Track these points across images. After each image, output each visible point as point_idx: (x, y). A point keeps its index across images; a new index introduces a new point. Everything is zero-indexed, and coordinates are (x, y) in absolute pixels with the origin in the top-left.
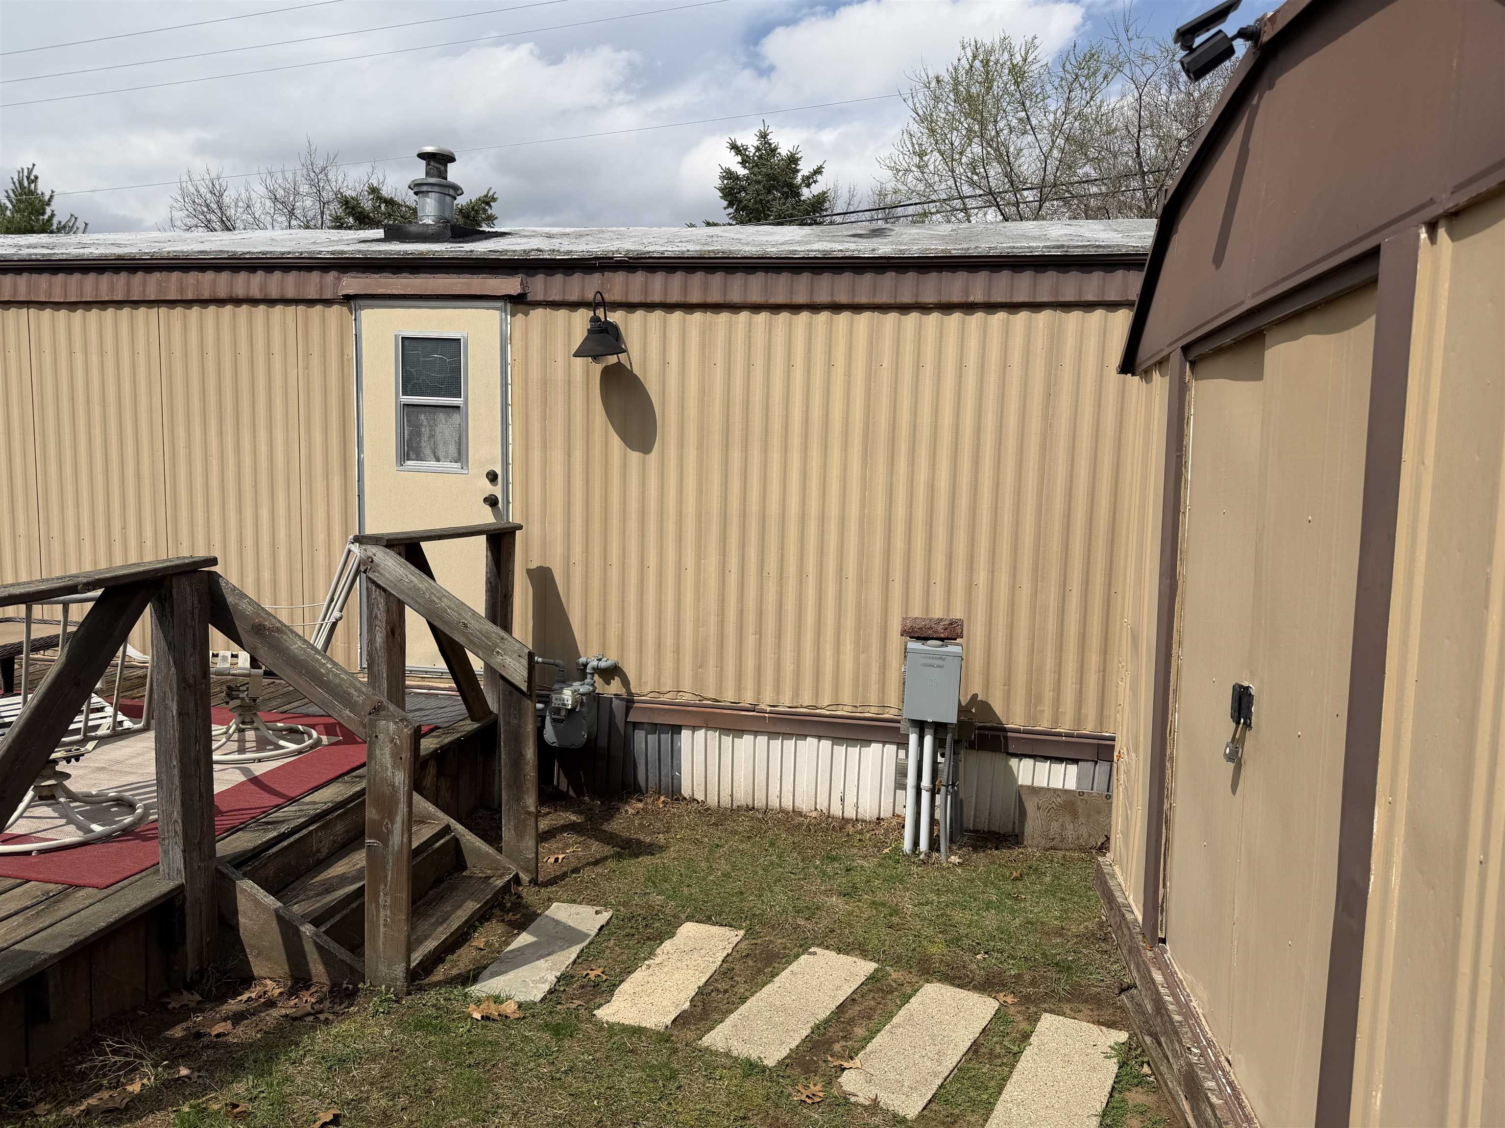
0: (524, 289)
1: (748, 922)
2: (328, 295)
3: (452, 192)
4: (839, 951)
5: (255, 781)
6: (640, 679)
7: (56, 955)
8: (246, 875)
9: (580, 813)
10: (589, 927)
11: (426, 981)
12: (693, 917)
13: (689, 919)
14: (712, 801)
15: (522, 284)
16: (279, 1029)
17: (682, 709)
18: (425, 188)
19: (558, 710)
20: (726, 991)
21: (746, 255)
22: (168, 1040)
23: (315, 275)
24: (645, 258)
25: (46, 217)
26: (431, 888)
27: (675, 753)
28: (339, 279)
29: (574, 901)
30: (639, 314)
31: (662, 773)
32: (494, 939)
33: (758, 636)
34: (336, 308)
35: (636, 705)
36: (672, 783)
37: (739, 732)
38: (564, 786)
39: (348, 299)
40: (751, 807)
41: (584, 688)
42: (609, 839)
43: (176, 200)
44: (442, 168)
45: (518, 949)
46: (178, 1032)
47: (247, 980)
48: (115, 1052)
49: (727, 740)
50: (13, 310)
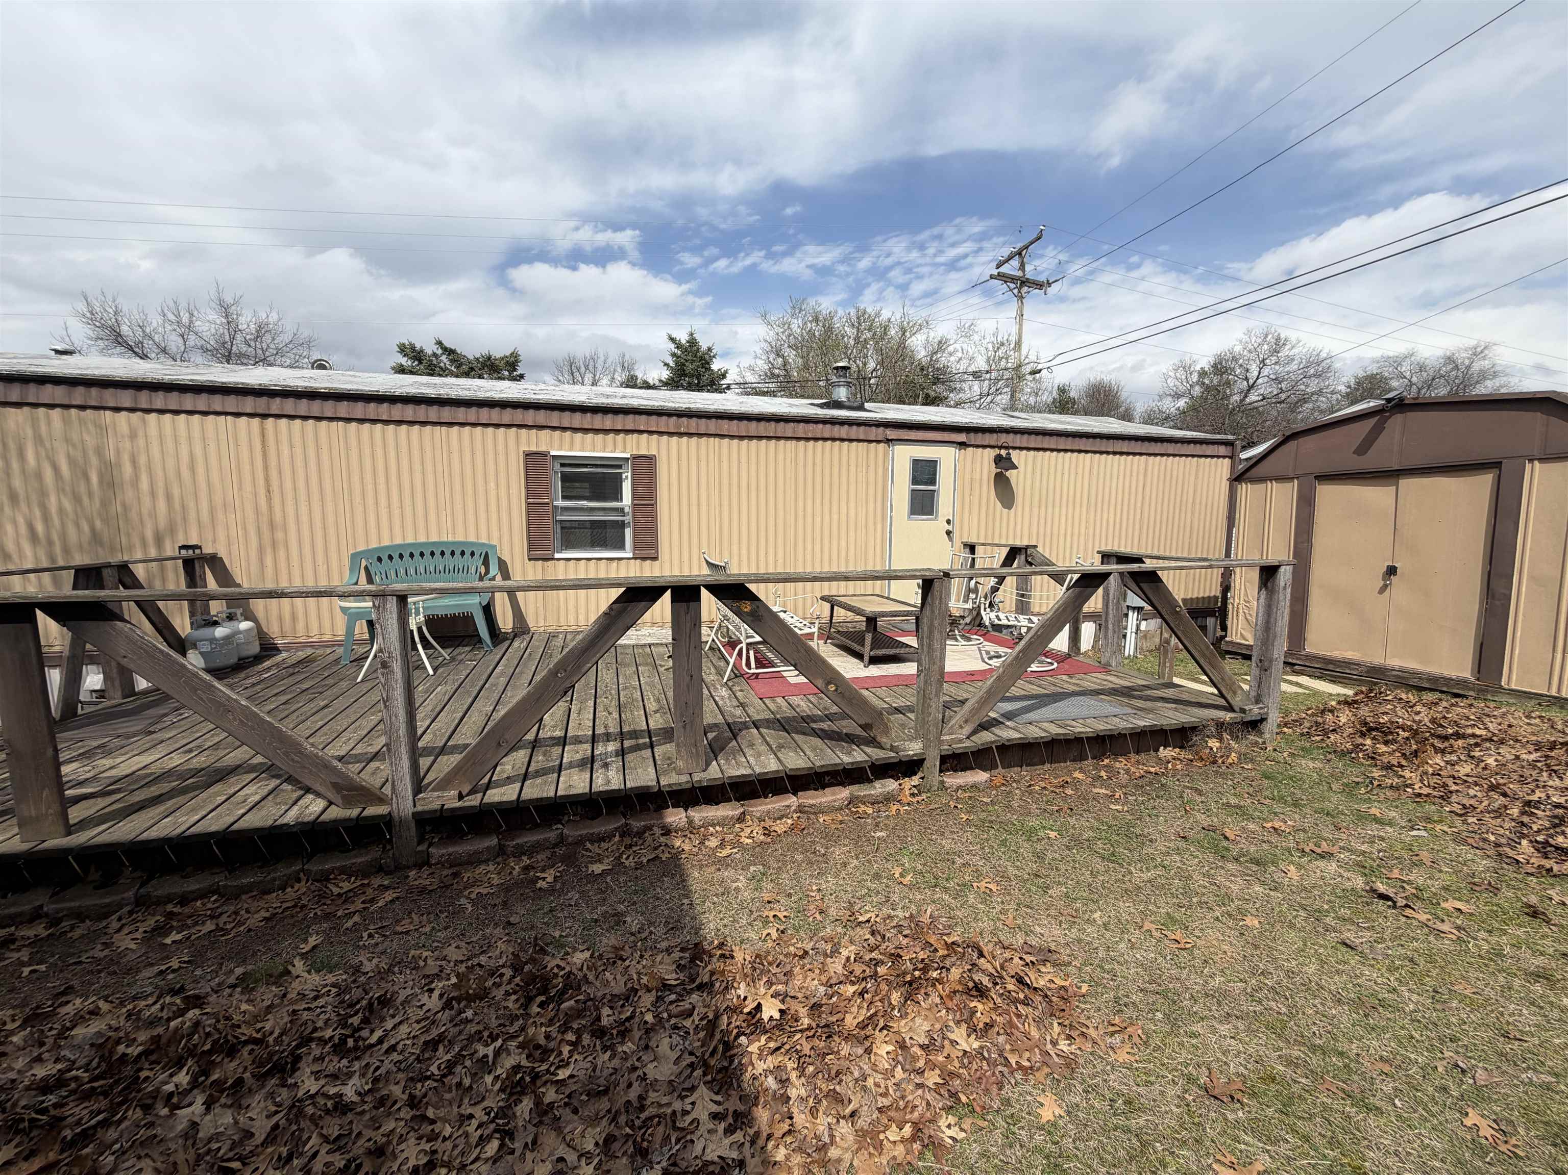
0: (965, 439)
2: (880, 438)
23: (873, 429)
28: (884, 431)
34: (882, 444)
39: (888, 441)
50: (704, 439)
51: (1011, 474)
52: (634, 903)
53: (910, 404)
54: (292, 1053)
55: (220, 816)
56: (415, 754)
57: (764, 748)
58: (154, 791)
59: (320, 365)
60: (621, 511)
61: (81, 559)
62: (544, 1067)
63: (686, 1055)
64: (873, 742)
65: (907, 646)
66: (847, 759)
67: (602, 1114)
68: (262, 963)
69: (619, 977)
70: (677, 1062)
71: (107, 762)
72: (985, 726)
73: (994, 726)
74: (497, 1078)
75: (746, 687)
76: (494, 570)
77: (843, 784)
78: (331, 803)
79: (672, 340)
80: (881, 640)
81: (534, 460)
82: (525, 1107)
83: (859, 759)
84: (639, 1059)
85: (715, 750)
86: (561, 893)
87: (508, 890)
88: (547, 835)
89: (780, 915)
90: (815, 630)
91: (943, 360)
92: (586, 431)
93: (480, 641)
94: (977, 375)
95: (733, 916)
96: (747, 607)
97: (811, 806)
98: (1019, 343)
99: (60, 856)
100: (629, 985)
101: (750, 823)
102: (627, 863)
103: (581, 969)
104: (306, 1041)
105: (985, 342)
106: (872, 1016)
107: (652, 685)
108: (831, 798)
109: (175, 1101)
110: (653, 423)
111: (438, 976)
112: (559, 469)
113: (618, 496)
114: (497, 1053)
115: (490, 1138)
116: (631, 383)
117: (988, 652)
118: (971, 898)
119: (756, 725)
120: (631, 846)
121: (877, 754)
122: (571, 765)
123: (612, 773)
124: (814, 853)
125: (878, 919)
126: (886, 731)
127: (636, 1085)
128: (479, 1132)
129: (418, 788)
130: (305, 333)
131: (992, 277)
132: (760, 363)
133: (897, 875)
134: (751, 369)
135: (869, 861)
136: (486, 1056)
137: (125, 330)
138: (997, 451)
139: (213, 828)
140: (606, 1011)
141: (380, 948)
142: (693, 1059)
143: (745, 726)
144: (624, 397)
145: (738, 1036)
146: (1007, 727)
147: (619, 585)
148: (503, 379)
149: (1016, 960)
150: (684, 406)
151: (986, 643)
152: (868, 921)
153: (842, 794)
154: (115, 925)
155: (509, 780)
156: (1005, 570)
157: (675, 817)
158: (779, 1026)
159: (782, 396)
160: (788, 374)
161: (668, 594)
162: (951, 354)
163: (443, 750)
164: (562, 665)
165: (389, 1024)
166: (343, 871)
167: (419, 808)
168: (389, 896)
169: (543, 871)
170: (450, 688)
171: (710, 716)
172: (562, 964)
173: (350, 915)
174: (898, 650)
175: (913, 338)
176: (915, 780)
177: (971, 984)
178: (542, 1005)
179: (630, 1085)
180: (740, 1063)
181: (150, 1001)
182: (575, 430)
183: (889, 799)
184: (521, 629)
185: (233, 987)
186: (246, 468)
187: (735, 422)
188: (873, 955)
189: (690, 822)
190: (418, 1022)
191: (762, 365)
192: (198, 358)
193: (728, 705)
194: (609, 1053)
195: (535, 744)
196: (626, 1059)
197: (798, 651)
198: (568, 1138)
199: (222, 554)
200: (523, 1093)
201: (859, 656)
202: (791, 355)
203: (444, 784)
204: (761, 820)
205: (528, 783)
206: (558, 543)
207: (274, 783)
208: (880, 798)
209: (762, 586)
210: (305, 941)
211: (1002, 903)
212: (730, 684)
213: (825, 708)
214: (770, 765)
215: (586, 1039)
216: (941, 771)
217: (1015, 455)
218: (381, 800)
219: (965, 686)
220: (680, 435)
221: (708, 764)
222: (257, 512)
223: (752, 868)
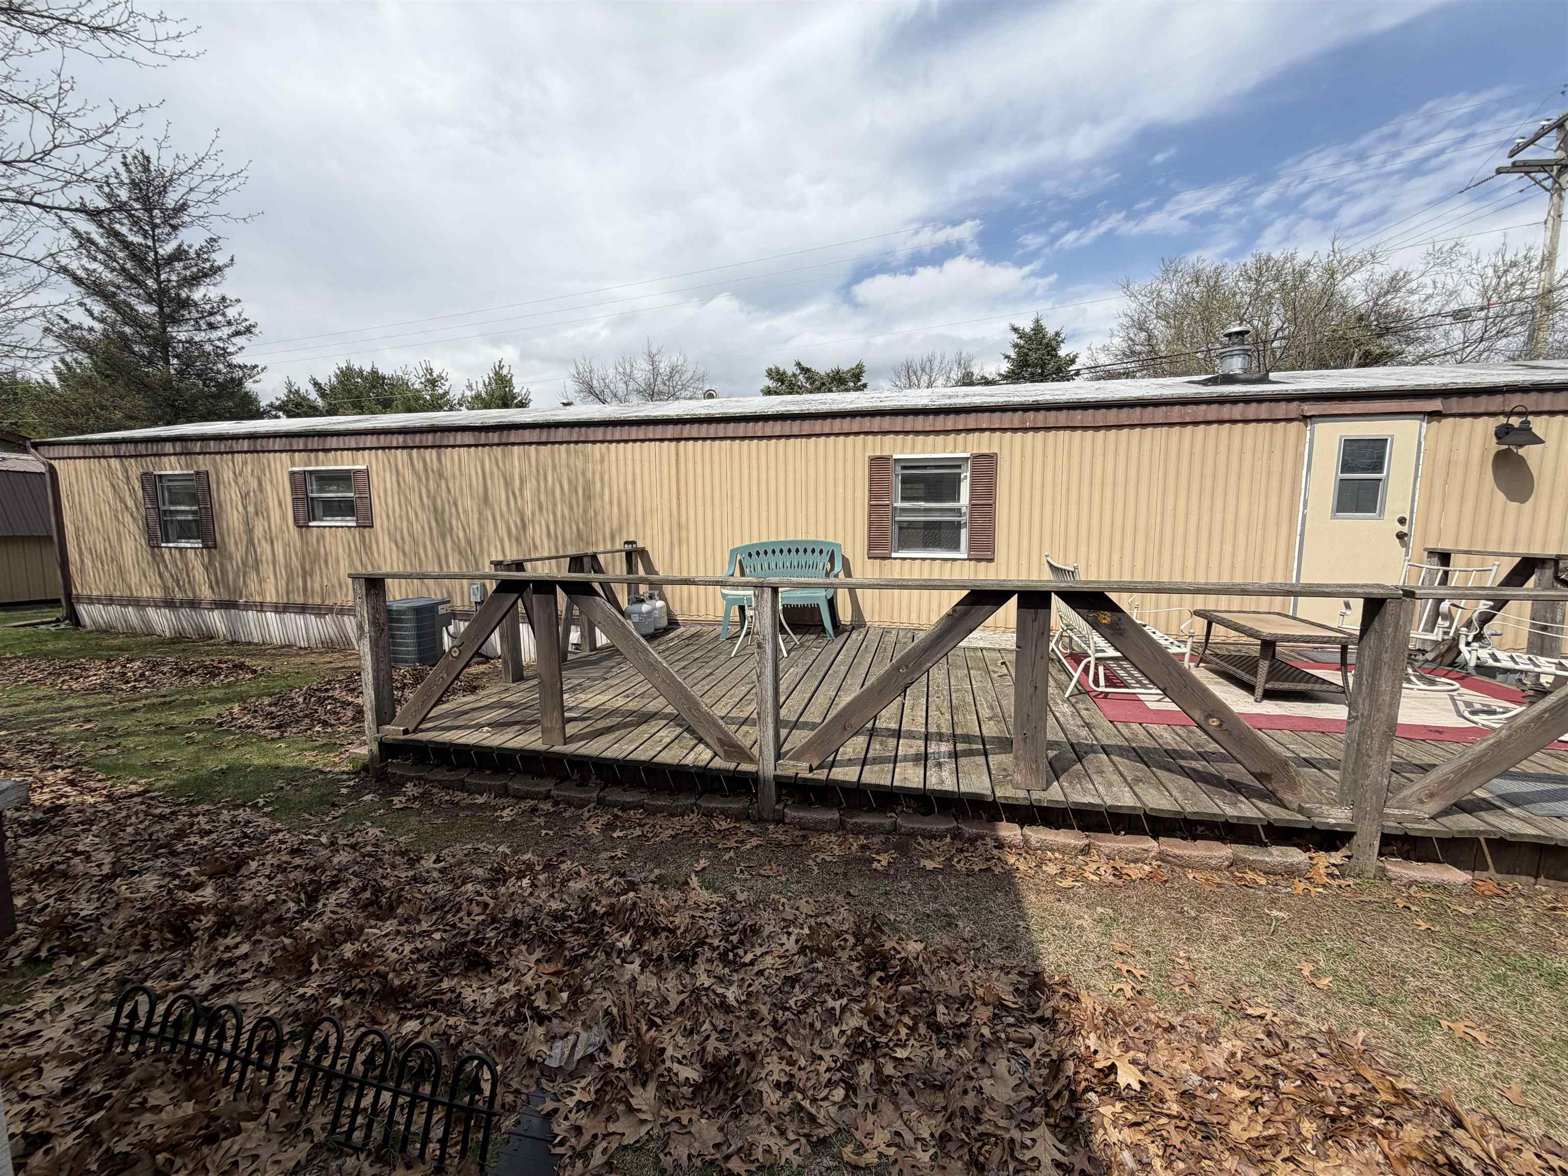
0: (1440, 407)
2: (1290, 416)
15: (1440, 404)
23: (1282, 404)
28: (1300, 406)
34: (1295, 424)
39: (1306, 418)
50: (1053, 433)
51: (1529, 452)
52: (966, 910)
53: (1336, 368)
54: (692, 949)
55: (646, 750)
56: (778, 723)
57: (1116, 778)
58: (608, 722)
59: (710, 395)
60: (958, 511)
61: (572, 551)
62: (883, 1040)
63: (1026, 1086)
64: (1271, 797)
65: (1324, 681)
66: (1230, 811)
67: (937, 1108)
68: (669, 870)
69: (954, 979)
70: (1016, 1088)
71: (582, 697)
72: (1461, 807)
73: (1482, 809)
74: (843, 1032)
75: (1092, 705)
76: (838, 567)
77: (1222, 839)
78: (716, 754)
79: (1015, 330)
80: (1279, 670)
81: (878, 464)
82: (866, 1069)
83: (1248, 814)
84: (974, 1069)
85: (1056, 770)
86: (895, 879)
87: (847, 863)
88: (882, 821)
89: (1138, 973)
90: (1186, 650)
91: (1396, 302)
92: (927, 433)
93: (824, 630)
94: (1461, 315)
95: (1076, 955)
96: (1106, 618)
97: (1176, 857)
98: (1549, 259)
99: (559, 758)
100: (965, 991)
101: (1096, 858)
102: (958, 867)
103: (917, 959)
104: (702, 943)
105: (1478, 268)
106: (1270, 1138)
107: (984, 690)
108: (1204, 853)
109: (624, 956)
110: (997, 420)
111: (793, 922)
112: (899, 470)
113: (955, 496)
114: (844, 1009)
115: (836, 1084)
116: (968, 380)
117: (1468, 704)
118: (1438, 1039)
119: (1105, 750)
120: (962, 851)
121: (1275, 813)
122: (906, 759)
123: (945, 774)
124: (1182, 913)
125: (1276, 1020)
126: (1293, 786)
127: (972, 1094)
128: (828, 1075)
129: (778, 756)
130: (700, 372)
131: (1499, 171)
132: (1117, 341)
133: (1306, 973)
134: (1105, 349)
135: (1261, 943)
136: (833, 1009)
137: (595, 383)
138: (1503, 420)
139: (643, 758)
140: (941, 1009)
141: (749, 884)
142: (1033, 1093)
143: (1091, 749)
144: (966, 396)
145: (1087, 1090)
146: (1511, 815)
147: (964, 587)
148: (847, 390)
149: (1528, 1155)
150: (1031, 399)
151: (1463, 690)
152: (1262, 1017)
153: (1222, 852)
154: (586, 815)
155: (850, 762)
156: (1509, 591)
157: (1009, 831)
158: (1139, 1099)
159: (1143, 377)
160: (1153, 349)
161: (1014, 600)
162: (1412, 292)
163: (795, 725)
164: (904, 661)
165: (758, 951)
166: (723, 812)
167: (779, 772)
168: (754, 841)
169: (878, 853)
170: (801, 671)
171: (1053, 733)
172: (898, 948)
173: (728, 849)
174: (1309, 686)
175: (1348, 280)
176: (1336, 857)
177: (1441, 1159)
178: (880, 980)
179: (965, 1092)
180: (1088, 1120)
181: (607, 876)
182: (917, 433)
183: (1291, 872)
184: (859, 623)
185: (654, 882)
186: (666, 481)
187: (1091, 411)
188: (1269, 1062)
189: (1026, 841)
190: (780, 957)
191: (1118, 343)
192: (634, 399)
193: (1072, 724)
194: (944, 1051)
195: (873, 733)
196: (962, 1064)
197: (1170, 674)
198: (905, 1116)
199: (648, 549)
200: (864, 1055)
201: (1249, 688)
202: (1159, 328)
203: (798, 755)
204: (1109, 858)
205: (867, 768)
206: (895, 543)
207: (679, 730)
208: (1279, 869)
209: (1125, 595)
210: (697, 861)
211: (1498, 1064)
212: (1073, 700)
213: (1198, 745)
214: (1125, 799)
215: (922, 1028)
216: (1381, 854)
217: (1538, 425)
218: (751, 760)
219: (1426, 747)
220: (1025, 430)
221: (1049, 784)
222: (671, 516)
223: (1100, 910)
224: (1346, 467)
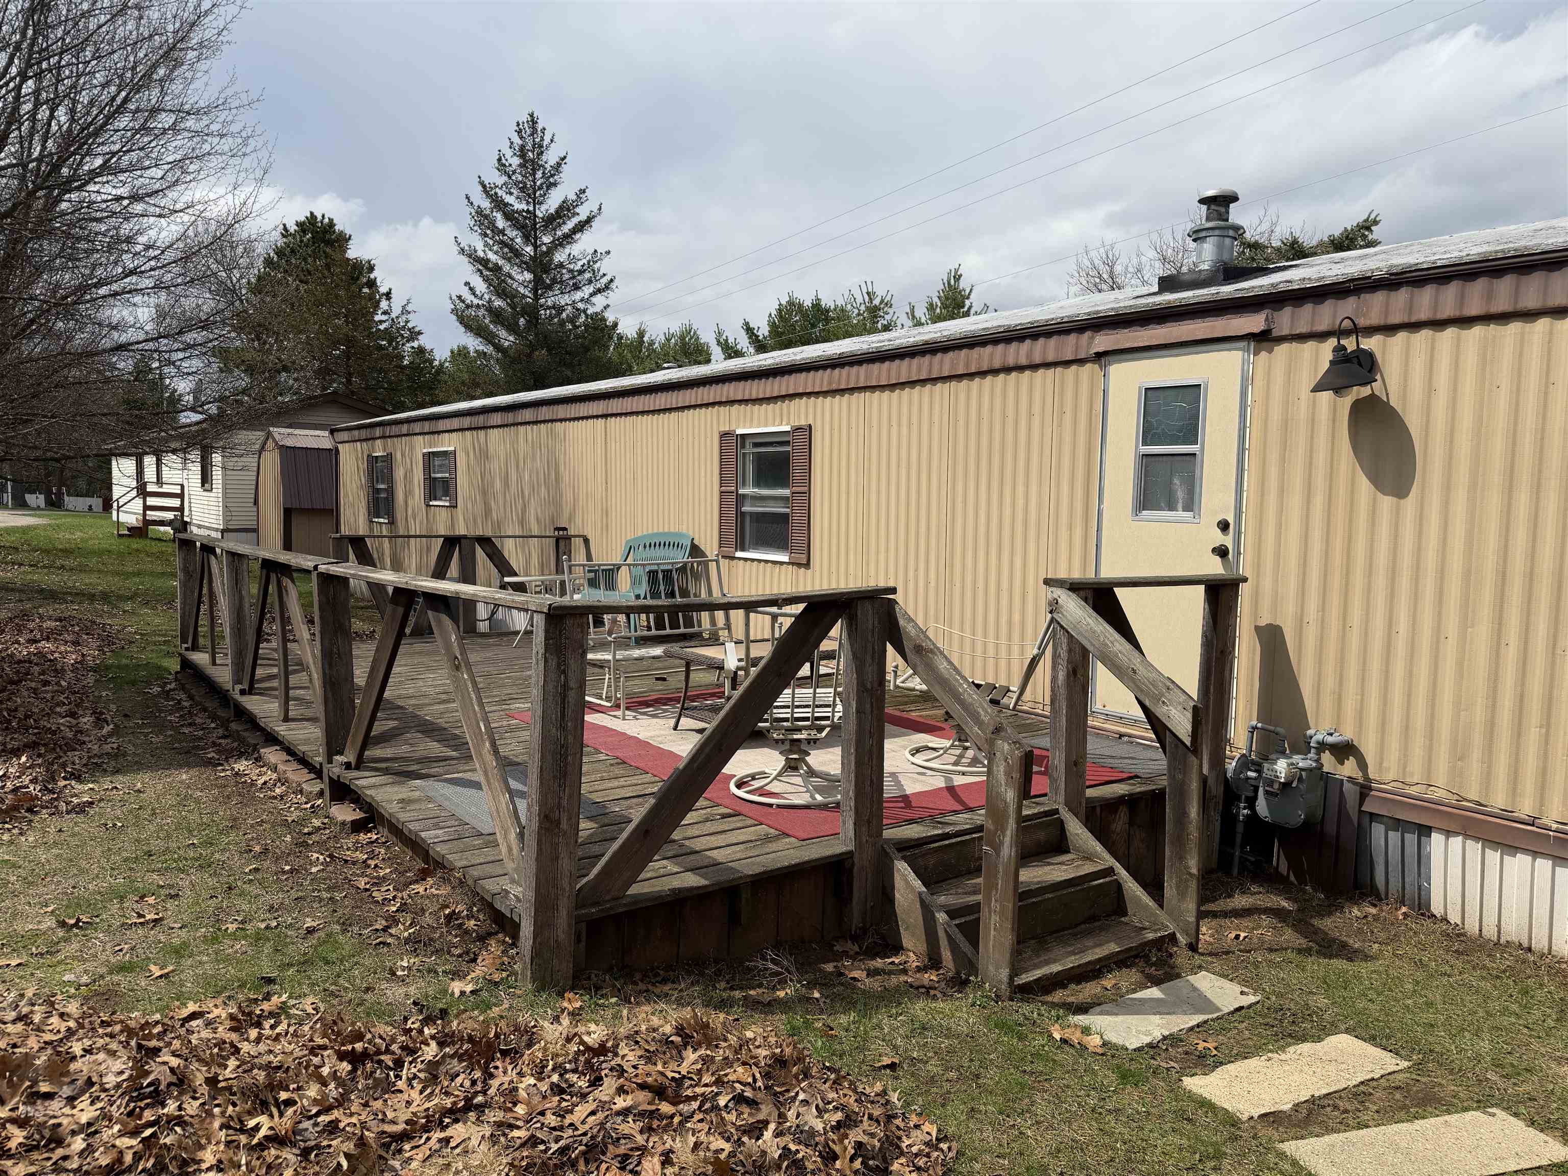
0: (1269, 325)
1: (1421, 1056)
2: (1082, 355)
3: (1231, 233)
4: (1532, 1123)
5: (951, 789)
6: (1381, 764)
7: (749, 876)
8: (904, 858)
9: (1295, 901)
10: (1225, 1003)
11: (1041, 998)
12: (1354, 1030)
13: (1347, 1031)
14: (1472, 926)
15: (1267, 319)
16: (897, 988)
17: (1433, 807)
18: (1203, 234)
19: (1270, 782)
20: (1346, 1111)
21: (1548, 248)
22: (820, 970)
23: (1072, 337)
24: (1410, 272)
25: (966, 309)
26: (1084, 923)
27: (1422, 860)
28: (1092, 338)
29: (1225, 976)
30: (1401, 336)
31: (1407, 880)
32: (1124, 985)
33: (1544, 730)
34: (1089, 366)
35: (1373, 793)
36: (1419, 894)
37: (1511, 849)
38: (1283, 868)
39: (1100, 357)
40: (1526, 945)
41: (1302, 762)
42: (1310, 933)
43: (1072, 276)
44: (1223, 210)
45: (1140, 1000)
46: (829, 967)
47: (897, 948)
48: (773, 961)
49: (1494, 856)
50: (856, 395)
81: (727, 440)
92: (761, 401)
110: (811, 381)
112: (750, 450)
182: (754, 401)
186: (599, 462)
217: (1379, 349)
220: (833, 393)
222: (601, 501)
224: (1149, 435)
